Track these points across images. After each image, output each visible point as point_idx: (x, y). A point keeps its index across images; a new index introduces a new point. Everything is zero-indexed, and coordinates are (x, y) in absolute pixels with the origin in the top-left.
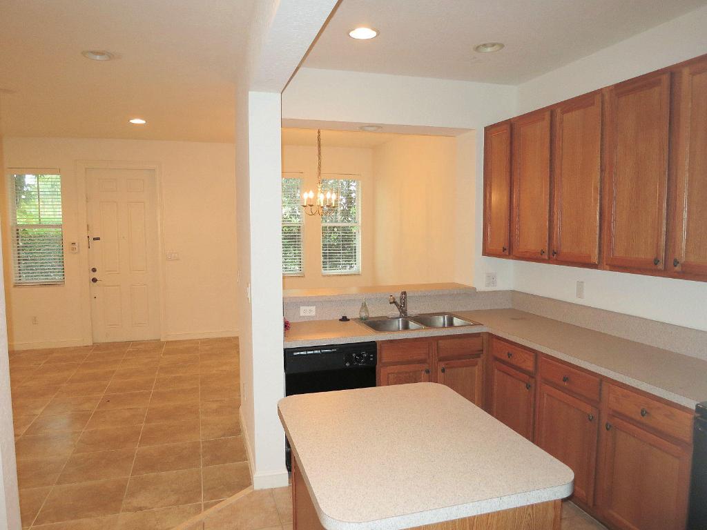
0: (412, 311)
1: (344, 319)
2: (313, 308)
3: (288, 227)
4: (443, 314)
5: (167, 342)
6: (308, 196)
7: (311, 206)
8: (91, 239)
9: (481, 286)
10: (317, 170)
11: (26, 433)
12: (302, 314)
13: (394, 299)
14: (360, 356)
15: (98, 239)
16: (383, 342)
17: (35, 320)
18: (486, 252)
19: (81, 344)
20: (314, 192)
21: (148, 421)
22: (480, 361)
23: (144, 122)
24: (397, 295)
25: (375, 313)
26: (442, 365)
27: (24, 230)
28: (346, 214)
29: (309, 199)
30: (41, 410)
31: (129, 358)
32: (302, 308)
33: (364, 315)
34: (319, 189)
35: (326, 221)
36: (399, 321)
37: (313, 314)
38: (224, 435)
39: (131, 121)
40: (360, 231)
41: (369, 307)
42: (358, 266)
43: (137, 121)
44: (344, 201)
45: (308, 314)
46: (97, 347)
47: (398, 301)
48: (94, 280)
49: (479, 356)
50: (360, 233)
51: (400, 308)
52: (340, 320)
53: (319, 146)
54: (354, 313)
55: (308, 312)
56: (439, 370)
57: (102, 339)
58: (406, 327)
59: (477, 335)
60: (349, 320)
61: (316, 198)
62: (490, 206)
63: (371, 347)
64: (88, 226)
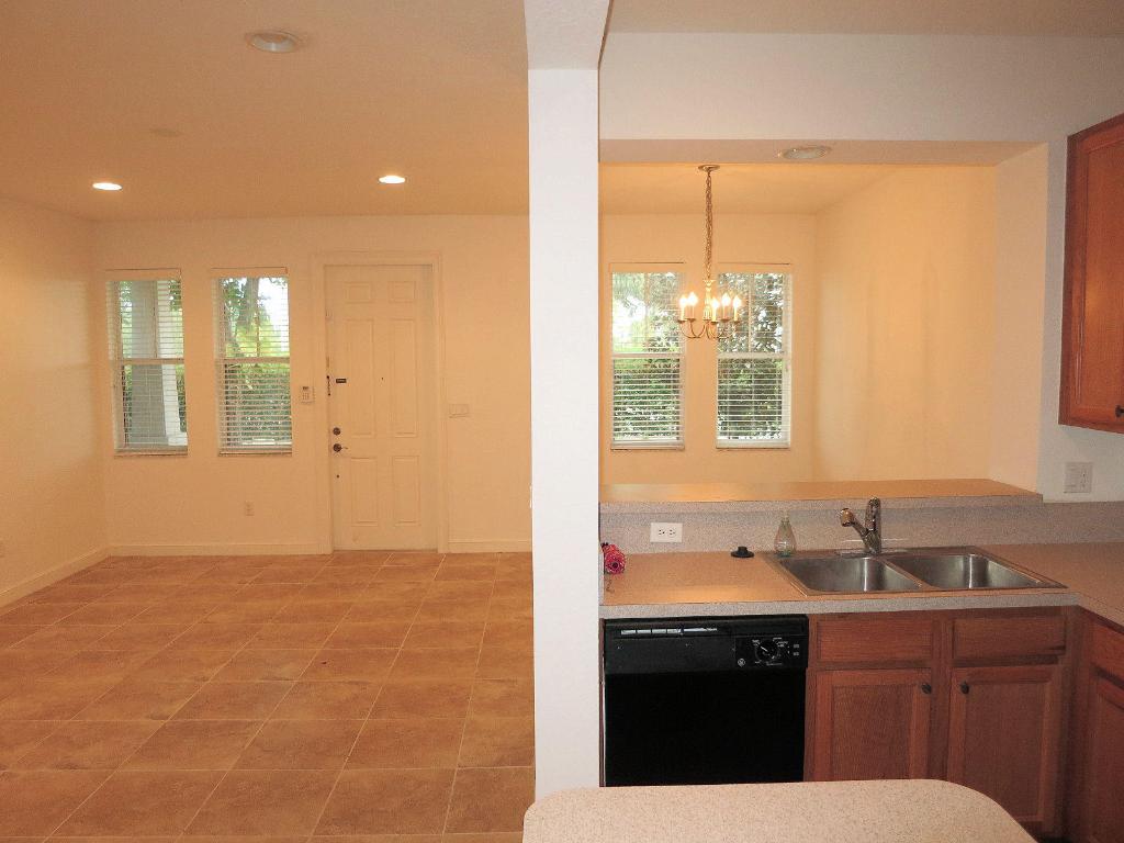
0: (892, 540)
1: (743, 553)
2: (678, 527)
3: (664, 361)
4: (963, 550)
5: (449, 555)
6: (688, 301)
7: (692, 320)
8: (333, 381)
9: (1054, 492)
10: (704, 252)
11: (178, 715)
12: (655, 537)
13: (851, 516)
14: (771, 645)
15: (344, 381)
16: (824, 617)
17: (249, 510)
18: (1068, 416)
19: (314, 551)
20: (697, 295)
21: (377, 712)
22: (1057, 670)
23: (402, 180)
24: (860, 507)
25: (809, 540)
26: (964, 675)
27: (256, 366)
28: (767, 338)
29: (689, 309)
30: (216, 672)
31: (381, 581)
32: (655, 527)
33: (785, 545)
34: (708, 290)
35: (731, 351)
36: (862, 564)
37: (678, 538)
38: (500, 762)
39: (382, 180)
40: (790, 367)
41: (798, 530)
42: (785, 432)
43: (392, 179)
44: (763, 314)
45: (666, 538)
46: (339, 557)
47: (861, 519)
48: (337, 448)
49: (1053, 660)
50: (790, 371)
51: (864, 533)
52: (734, 555)
53: (709, 208)
54: (763, 539)
55: (666, 534)
56: (956, 689)
57: (348, 544)
58: (878, 584)
59: (1053, 611)
60: (751, 555)
61: (702, 305)
62: (1082, 316)
63: (796, 627)
64: (328, 360)
